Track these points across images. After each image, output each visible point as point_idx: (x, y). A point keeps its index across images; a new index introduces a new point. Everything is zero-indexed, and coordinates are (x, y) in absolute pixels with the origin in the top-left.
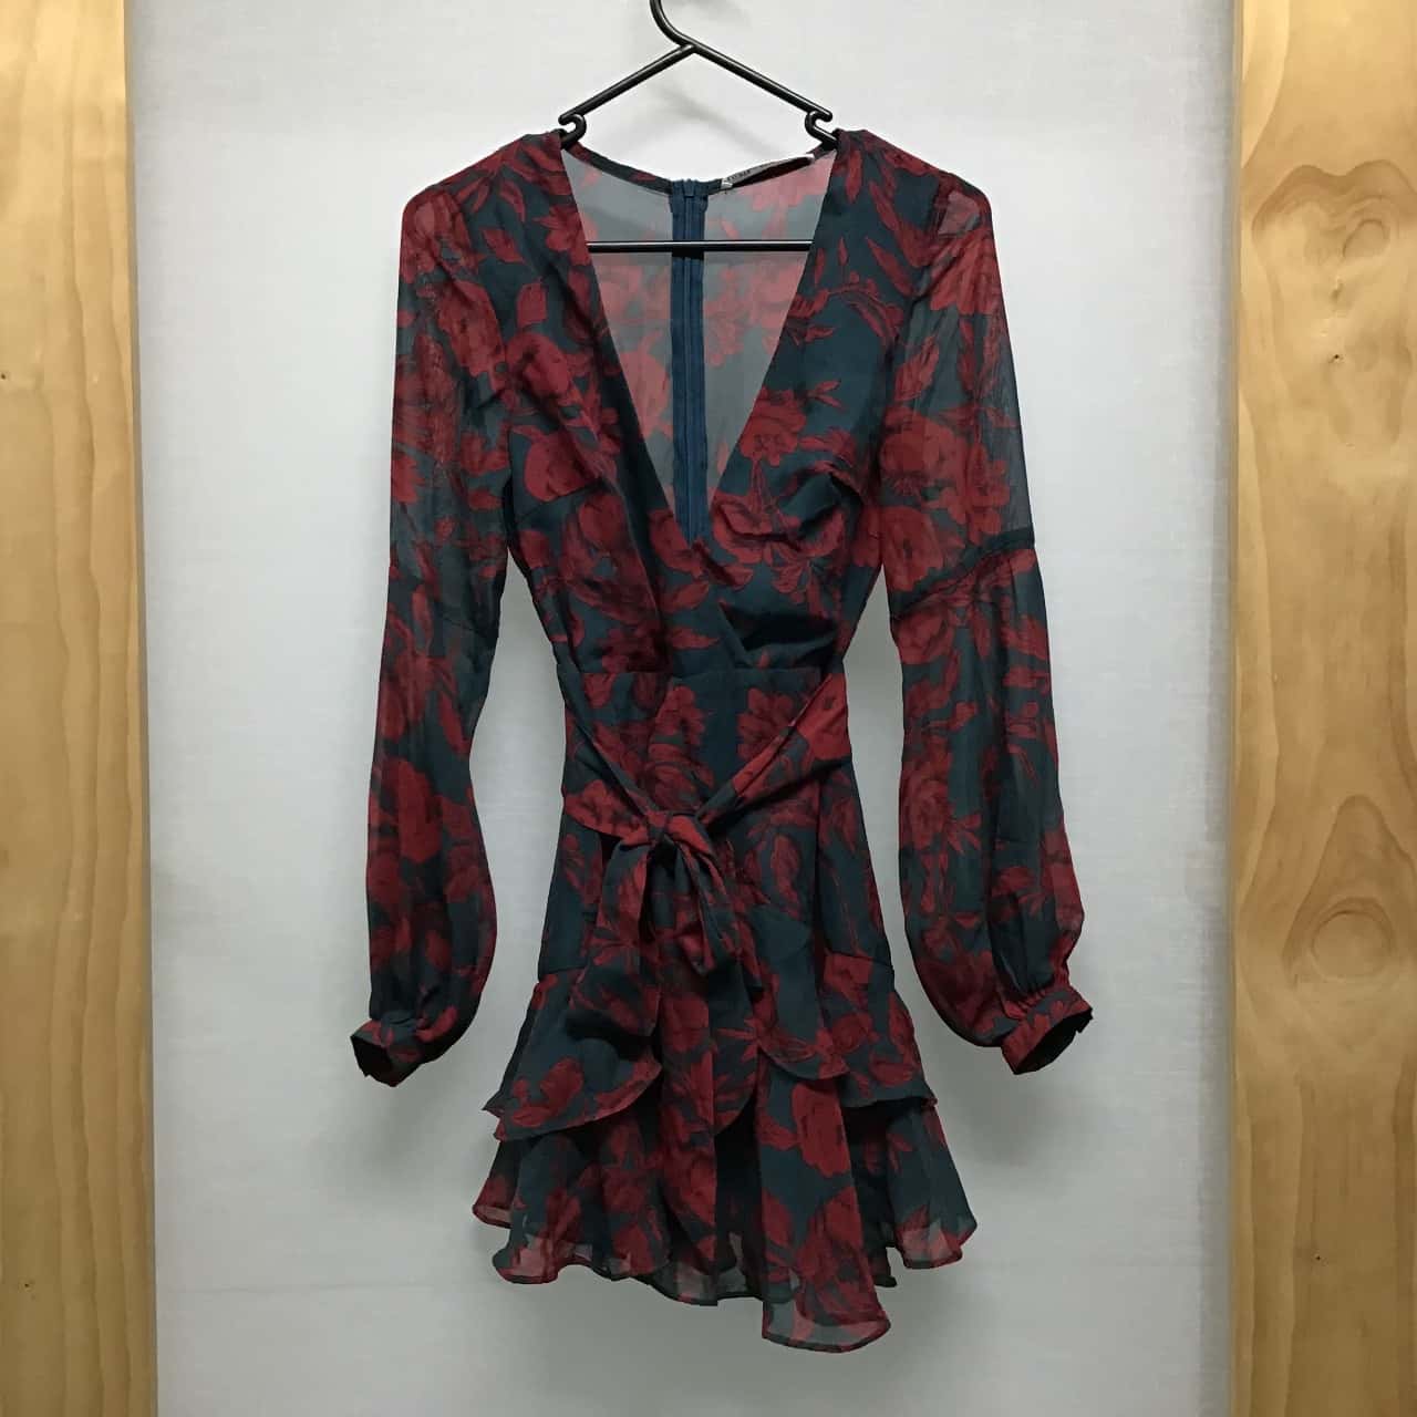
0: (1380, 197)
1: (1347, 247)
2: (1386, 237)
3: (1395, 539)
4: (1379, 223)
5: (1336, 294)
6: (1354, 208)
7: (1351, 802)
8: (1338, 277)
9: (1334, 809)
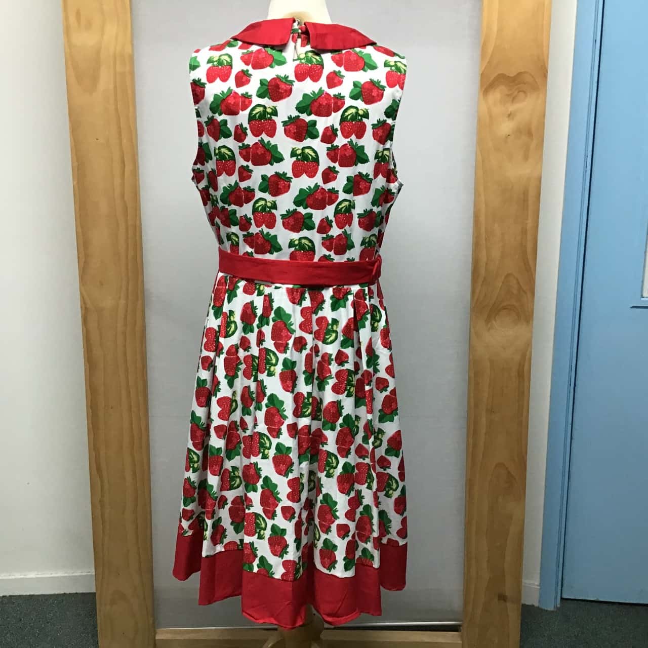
0: (525, 84)
1: (514, 99)
2: (526, 96)
3: (525, 193)
4: (525, 92)
5: (509, 115)
6: (516, 87)
7: (509, 275)
8: (510, 110)
9: (503, 277)
